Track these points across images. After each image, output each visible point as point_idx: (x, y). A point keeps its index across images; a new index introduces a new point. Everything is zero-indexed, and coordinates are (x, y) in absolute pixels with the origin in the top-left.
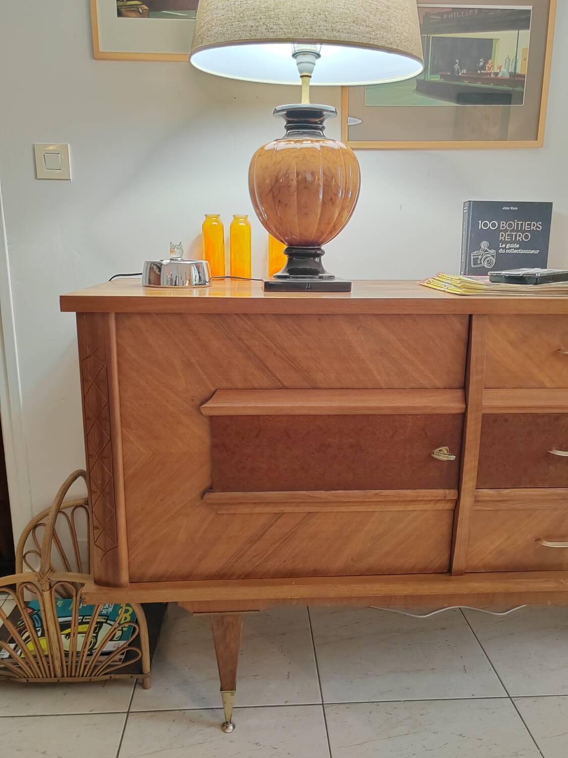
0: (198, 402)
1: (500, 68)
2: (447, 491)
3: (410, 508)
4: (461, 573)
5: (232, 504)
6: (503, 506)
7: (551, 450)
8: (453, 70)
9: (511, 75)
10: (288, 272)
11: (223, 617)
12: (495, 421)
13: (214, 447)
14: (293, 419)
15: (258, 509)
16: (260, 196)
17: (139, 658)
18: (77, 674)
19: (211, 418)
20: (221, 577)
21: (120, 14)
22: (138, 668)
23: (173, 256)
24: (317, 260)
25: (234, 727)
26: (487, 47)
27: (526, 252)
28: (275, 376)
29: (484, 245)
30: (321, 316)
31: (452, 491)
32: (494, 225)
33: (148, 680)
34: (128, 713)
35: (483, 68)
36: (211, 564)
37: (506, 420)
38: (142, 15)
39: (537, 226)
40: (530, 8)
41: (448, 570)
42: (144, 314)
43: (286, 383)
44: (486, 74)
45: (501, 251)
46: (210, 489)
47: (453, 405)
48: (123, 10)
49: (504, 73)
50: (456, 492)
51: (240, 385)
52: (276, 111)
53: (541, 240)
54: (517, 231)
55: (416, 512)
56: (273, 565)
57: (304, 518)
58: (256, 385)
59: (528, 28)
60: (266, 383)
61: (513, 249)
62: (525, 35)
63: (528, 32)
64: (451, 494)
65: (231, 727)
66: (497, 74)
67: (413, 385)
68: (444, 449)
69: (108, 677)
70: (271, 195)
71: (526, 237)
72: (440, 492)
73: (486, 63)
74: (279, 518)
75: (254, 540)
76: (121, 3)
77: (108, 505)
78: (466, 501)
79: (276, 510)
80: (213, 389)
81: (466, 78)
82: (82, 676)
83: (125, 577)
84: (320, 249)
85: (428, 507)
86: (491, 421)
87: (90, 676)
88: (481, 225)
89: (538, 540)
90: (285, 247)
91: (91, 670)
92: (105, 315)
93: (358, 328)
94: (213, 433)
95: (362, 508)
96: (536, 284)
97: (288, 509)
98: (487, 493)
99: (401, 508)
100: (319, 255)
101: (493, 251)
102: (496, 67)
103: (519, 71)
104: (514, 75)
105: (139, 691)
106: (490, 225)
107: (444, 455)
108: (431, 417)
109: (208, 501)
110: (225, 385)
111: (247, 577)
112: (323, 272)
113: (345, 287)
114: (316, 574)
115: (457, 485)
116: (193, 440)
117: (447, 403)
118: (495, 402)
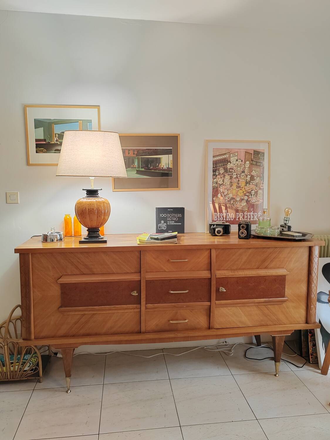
0: (57, 279)
1: (164, 166)
2: (137, 305)
3: (126, 311)
4: (144, 333)
5: (68, 311)
6: (156, 310)
7: (169, 291)
8: (148, 167)
9: (167, 168)
10: (89, 237)
11: (65, 350)
12: (151, 282)
13: (62, 293)
14: (86, 283)
15: (77, 313)
16: (78, 215)
17: (38, 370)
18: (16, 378)
19: (61, 284)
20: (65, 336)
21: (37, 152)
22: (38, 375)
23: (52, 232)
24: (98, 233)
25: (70, 391)
26: (158, 160)
27: (177, 224)
28: (81, 271)
29: (162, 222)
30: (94, 252)
32: (165, 215)
33: (41, 379)
34: (33, 390)
35: (158, 166)
36: (62, 332)
37: (154, 282)
38: (44, 152)
39: (180, 215)
40: (172, 148)
41: (139, 332)
42: (40, 253)
43: (84, 273)
44: (159, 168)
45: (168, 224)
46: (61, 307)
47: (137, 278)
48: (38, 151)
49: (165, 167)
50: (140, 305)
51: (70, 274)
52: (83, 190)
53: (182, 220)
54: (173, 217)
55: (128, 313)
56: (82, 332)
57: (92, 315)
58: (75, 274)
59: (172, 154)
60: (78, 273)
61: (173, 223)
62: (171, 156)
63: (172, 155)
64: (138, 306)
65: (69, 391)
66: (163, 168)
67: (125, 272)
68: (135, 292)
69: (27, 378)
70: (81, 215)
71: (176, 219)
72: (135, 306)
73: (159, 165)
74: (84, 316)
75: (75, 323)
76: (37, 149)
77: (28, 313)
78: (143, 308)
79: (83, 313)
80: (61, 275)
81: (153, 169)
82: (17, 378)
83: (33, 337)
84: (99, 229)
85: (132, 311)
86: (148, 282)
87: (20, 378)
88: (161, 215)
89: (169, 321)
90: (87, 229)
91: (20, 376)
92: (28, 254)
93: (106, 255)
94: (62, 289)
95: (110, 312)
96: (161, 240)
97: (86, 313)
98: (149, 305)
99: (123, 311)
100: (98, 231)
101: (165, 224)
102: (162, 166)
103: (170, 167)
104: (168, 168)
105: (38, 384)
106: (164, 215)
107: (135, 293)
108: (131, 282)
109: (60, 311)
110: (65, 274)
111: (73, 336)
112: (100, 236)
113: (105, 242)
114: (97, 334)
115: (140, 303)
116: (55, 291)
117: (135, 277)
118: (150, 276)
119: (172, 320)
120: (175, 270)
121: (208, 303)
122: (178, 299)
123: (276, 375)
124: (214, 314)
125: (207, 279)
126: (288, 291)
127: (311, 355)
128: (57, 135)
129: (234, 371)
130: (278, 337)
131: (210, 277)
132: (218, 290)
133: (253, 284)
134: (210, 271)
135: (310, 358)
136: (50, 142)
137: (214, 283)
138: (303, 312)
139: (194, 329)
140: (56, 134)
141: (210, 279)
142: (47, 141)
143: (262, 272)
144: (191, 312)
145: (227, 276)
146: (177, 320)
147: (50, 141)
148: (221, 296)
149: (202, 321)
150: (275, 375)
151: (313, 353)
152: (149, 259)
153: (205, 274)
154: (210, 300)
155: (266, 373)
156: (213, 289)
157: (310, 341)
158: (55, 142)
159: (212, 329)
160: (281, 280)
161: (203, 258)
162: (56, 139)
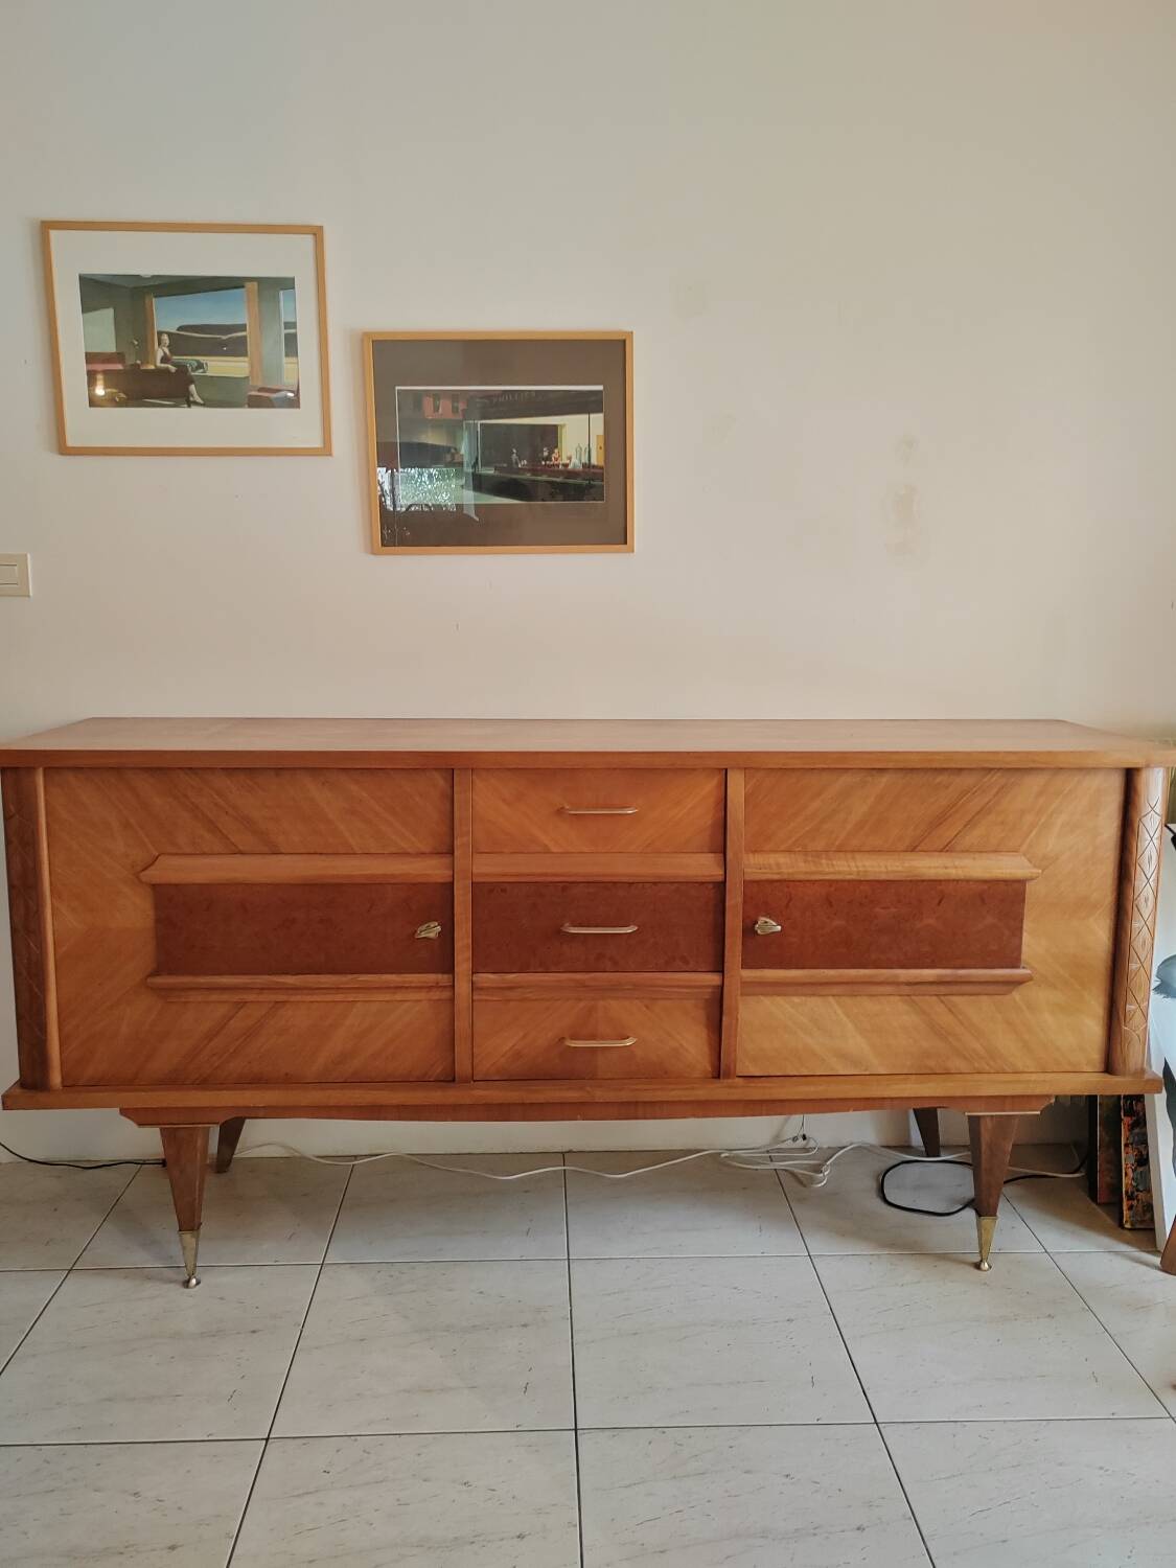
0: (139, 868)
1: (570, 458)
2: (440, 976)
3: (398, 997)
4: (465, 1081)
5: (184, 990)
6: (513, 995)
7: (562, 925)
8: (510, 462)
9: (584, 465)
12: (491, 891)
13: (158, 921)
15: (215, 997)
19: (154, 886)
20: (173, 1081)
21: (91, 404)
25: (198, 1283)
26: (551, 435)
28: (228, 839)
30: (278, 771)
31: (446, 976)
34: (70, 1271)
35: (548, 458)
36: (161, 1065)
37: (504, 891)
38: (119, 404)
40: (600, 388)
41: (450, 1079)
42: (77, 769)
43: (241, 848)
44: (553, 466)
46: (156, 972)
47: (437, 872)
48: (96, 399)
49: (575, 463)
50: (451, 976)
51: (188, 850)
55: (407, 1004)
56: (236, 1067)
57: (271, 1008)
58: (206, 850)
59: (601, 412)
60: (218, 846)
62: (598, 419)
63: (601, 416)
64: (443, 978)
65: (194, 1281)
66: (566, 465)
67: (394, 850)
68: (433, 925)
72: (431, 978)
73: (551, 452)
74: (240, 1009)
75: (210, 1036)
77: (35, 989)
78: (463, 987)
79: (236, 997)
80: (157, 854)
81: (529, 470)
83: (56, 1079)
85: (423, 995)
86: (483, 891)
89: (563, 1039)
92: (31, 770)
93: (323, 784)
94: (157, 906)
95: (339, 997)
97: (251, 997)
98: (487, 978)
99: (387, 997)
102: (564, 457)
103: (594, 461)
104: (588, 466)
107: (431, 931)
108: (415, 887)
109: (154, 986)
110: (169, 848)
111: (204, 1083)
114: (288, 1081)
115: (450, 969)
116: (134, 913)
117: (431, 869)
118: (489, 867)
119: (574, 1037)
120: (586, 850)
121: (714, 979)
122: (599, 956)
123: (982, 1266)
124: (737, 1020)
125: (711, 886)
126: (1033, 944)
127: (1130, 1197)
128: (165, 337)
129: (819, 1244)
130: (988, 1120)
131: (721, 879)
132: (749, 931)
133: (893, 910)
134: (722, 855)
135: (1125, 1208)
136: (139, 365)
137: (734, 900)
138: (1093, 1027)
139: (659, 1073)
140: (160, 333)
141: (721, 886)
142: (130, 360)
143: (930, 866)
144: (647, 1007)
145: (785, 877)
146: (593, 1037)
147: (138, 362)
148: (762, 952)
149: (692, 1045)
150: (978, 1266)
151: (1138, 1190)
152: (484, 801)
153: (704, 866)
154: (719, 967)
155: (944, 1257)
156: (734, 923)
157: (1126, 1145)
158: (159, 364)
159: (728, 1075)
160: (1007, 899)
161: (693, 805)
162: (160, 354)
